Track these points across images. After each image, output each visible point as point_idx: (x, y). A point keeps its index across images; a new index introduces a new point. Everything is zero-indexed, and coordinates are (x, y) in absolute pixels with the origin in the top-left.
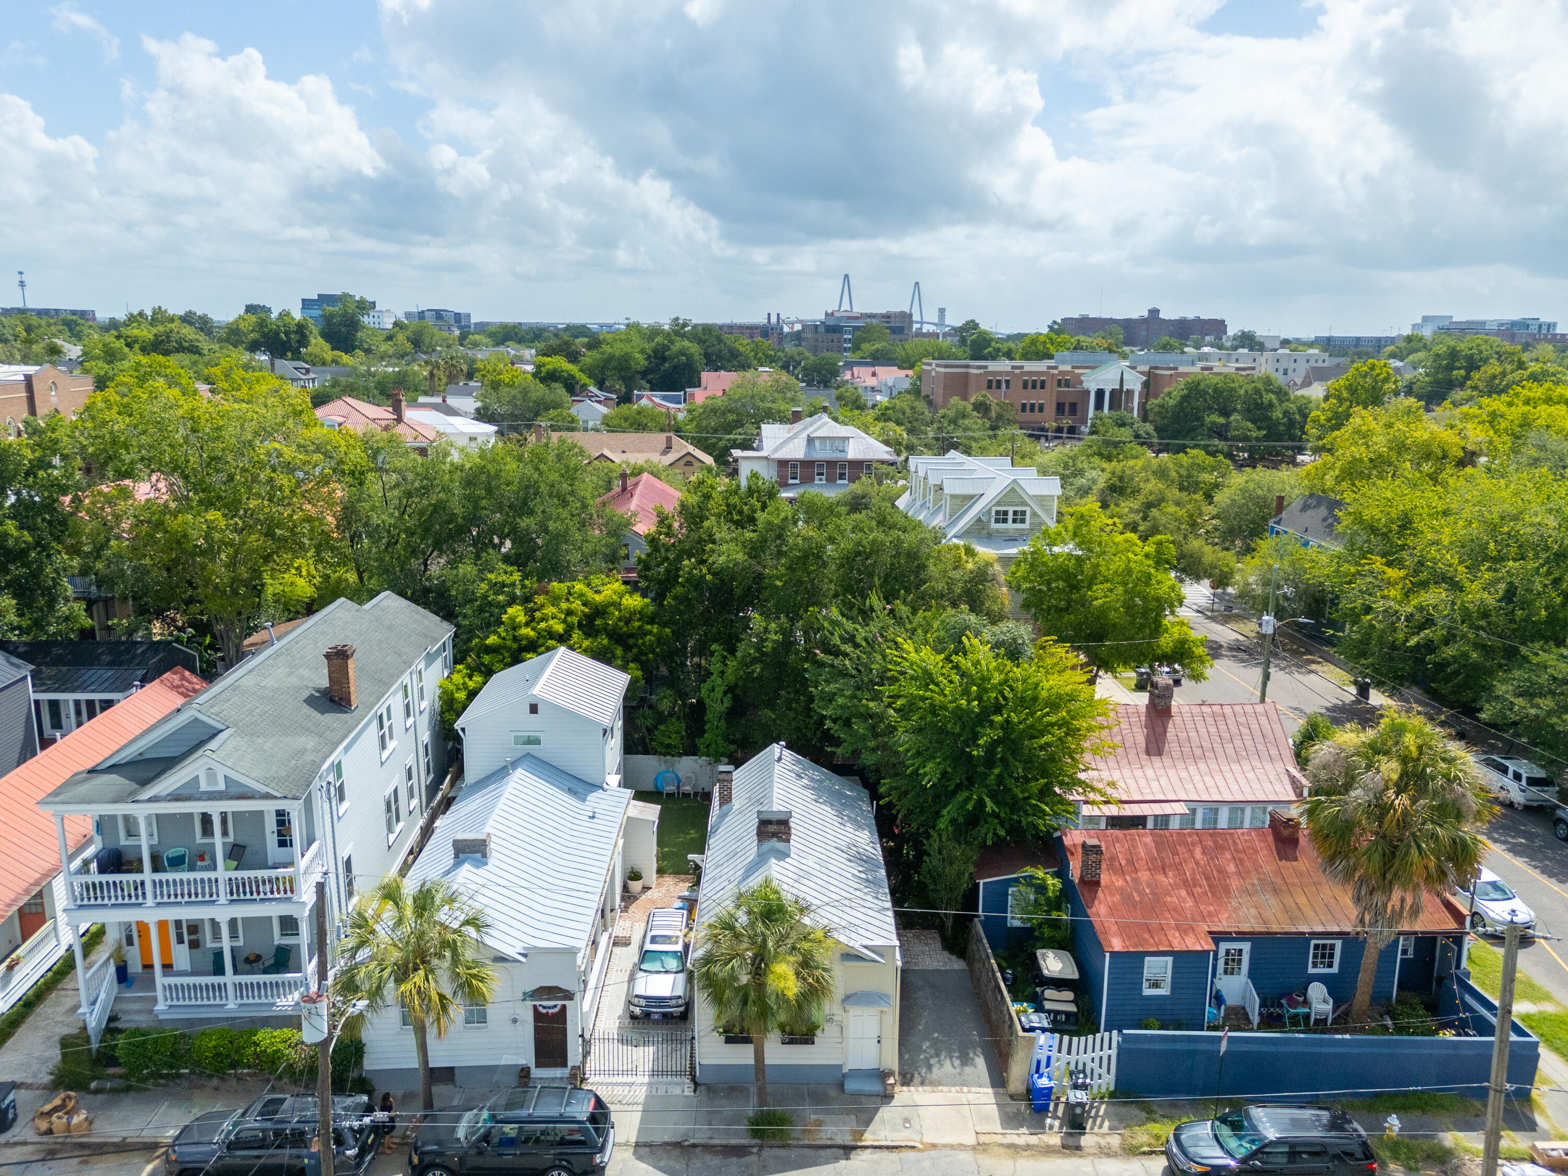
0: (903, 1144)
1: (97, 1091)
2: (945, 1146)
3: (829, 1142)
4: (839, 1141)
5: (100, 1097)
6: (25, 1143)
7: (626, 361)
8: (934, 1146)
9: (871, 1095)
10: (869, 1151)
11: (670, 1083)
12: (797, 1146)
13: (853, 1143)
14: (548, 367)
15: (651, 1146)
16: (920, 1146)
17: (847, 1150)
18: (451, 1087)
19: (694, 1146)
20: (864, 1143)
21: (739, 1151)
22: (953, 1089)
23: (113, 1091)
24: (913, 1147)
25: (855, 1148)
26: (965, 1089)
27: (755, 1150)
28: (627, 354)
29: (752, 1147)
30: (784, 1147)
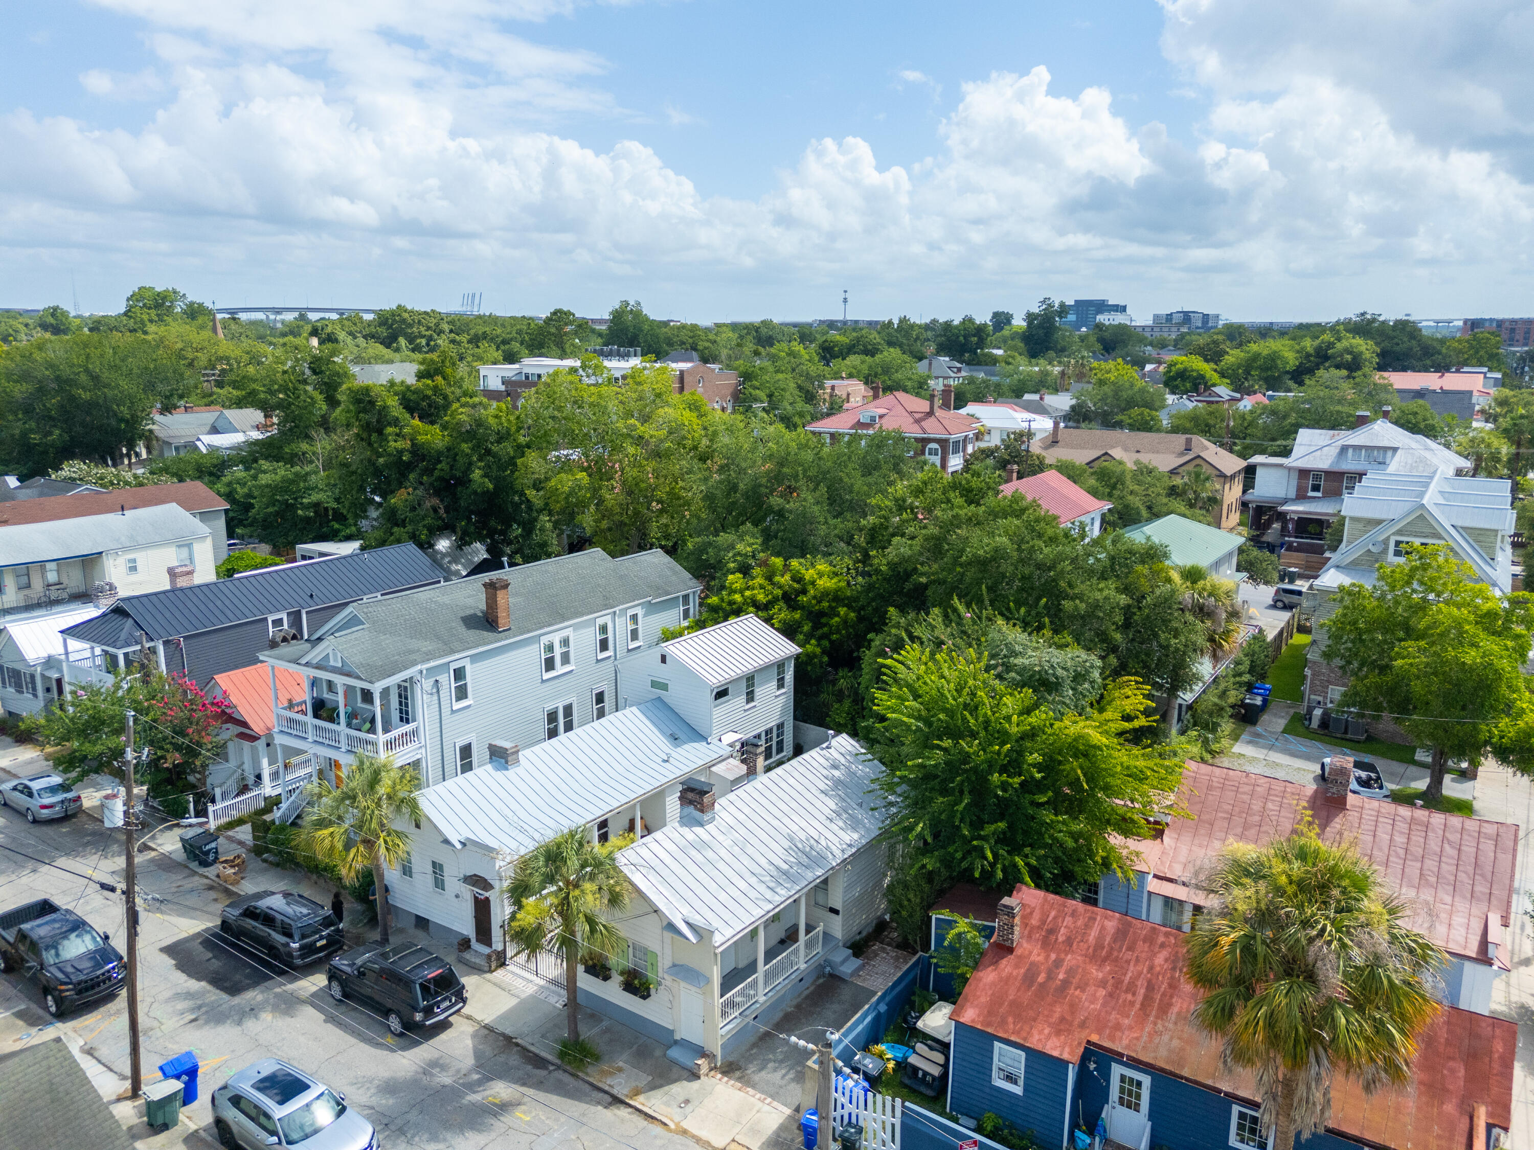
0: (659, 1117)
1: (265, 861)
2: (694, 1136)
3: (607, 1088)
4: (615, 1091)
5: (265, 865)
6: (207, 877)
7: (1273, 360)
8: (685, 1132)
9: (684, 1068)
10: (630, 1110)
11: (554, 992)
12: (583, 1080)
13: (623, 1098)
14: (1178, 366)
15: (492, 1031)
16: (672, 1126)
17: (617, 1101)
18: (425, 934)
19: (517, 1045)
20: (631, 1102)
21: (538, 1062)
22: (758, 1095)
23: (271, 863)
24: (665, 1124)
25: (622, 1102)
26: (769, 1100)
27: (551, 1068)
28: (1275, 352)
29: (553, 1064)
30: (572, 1075)
